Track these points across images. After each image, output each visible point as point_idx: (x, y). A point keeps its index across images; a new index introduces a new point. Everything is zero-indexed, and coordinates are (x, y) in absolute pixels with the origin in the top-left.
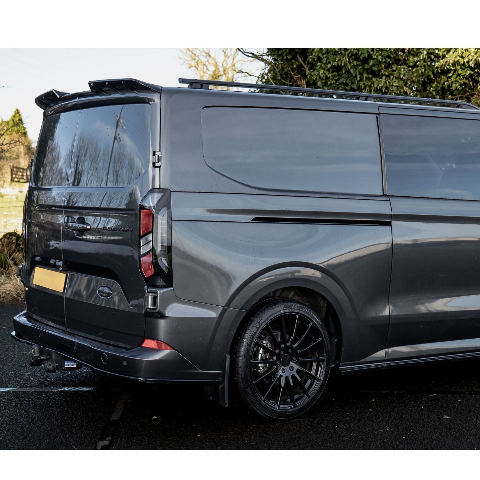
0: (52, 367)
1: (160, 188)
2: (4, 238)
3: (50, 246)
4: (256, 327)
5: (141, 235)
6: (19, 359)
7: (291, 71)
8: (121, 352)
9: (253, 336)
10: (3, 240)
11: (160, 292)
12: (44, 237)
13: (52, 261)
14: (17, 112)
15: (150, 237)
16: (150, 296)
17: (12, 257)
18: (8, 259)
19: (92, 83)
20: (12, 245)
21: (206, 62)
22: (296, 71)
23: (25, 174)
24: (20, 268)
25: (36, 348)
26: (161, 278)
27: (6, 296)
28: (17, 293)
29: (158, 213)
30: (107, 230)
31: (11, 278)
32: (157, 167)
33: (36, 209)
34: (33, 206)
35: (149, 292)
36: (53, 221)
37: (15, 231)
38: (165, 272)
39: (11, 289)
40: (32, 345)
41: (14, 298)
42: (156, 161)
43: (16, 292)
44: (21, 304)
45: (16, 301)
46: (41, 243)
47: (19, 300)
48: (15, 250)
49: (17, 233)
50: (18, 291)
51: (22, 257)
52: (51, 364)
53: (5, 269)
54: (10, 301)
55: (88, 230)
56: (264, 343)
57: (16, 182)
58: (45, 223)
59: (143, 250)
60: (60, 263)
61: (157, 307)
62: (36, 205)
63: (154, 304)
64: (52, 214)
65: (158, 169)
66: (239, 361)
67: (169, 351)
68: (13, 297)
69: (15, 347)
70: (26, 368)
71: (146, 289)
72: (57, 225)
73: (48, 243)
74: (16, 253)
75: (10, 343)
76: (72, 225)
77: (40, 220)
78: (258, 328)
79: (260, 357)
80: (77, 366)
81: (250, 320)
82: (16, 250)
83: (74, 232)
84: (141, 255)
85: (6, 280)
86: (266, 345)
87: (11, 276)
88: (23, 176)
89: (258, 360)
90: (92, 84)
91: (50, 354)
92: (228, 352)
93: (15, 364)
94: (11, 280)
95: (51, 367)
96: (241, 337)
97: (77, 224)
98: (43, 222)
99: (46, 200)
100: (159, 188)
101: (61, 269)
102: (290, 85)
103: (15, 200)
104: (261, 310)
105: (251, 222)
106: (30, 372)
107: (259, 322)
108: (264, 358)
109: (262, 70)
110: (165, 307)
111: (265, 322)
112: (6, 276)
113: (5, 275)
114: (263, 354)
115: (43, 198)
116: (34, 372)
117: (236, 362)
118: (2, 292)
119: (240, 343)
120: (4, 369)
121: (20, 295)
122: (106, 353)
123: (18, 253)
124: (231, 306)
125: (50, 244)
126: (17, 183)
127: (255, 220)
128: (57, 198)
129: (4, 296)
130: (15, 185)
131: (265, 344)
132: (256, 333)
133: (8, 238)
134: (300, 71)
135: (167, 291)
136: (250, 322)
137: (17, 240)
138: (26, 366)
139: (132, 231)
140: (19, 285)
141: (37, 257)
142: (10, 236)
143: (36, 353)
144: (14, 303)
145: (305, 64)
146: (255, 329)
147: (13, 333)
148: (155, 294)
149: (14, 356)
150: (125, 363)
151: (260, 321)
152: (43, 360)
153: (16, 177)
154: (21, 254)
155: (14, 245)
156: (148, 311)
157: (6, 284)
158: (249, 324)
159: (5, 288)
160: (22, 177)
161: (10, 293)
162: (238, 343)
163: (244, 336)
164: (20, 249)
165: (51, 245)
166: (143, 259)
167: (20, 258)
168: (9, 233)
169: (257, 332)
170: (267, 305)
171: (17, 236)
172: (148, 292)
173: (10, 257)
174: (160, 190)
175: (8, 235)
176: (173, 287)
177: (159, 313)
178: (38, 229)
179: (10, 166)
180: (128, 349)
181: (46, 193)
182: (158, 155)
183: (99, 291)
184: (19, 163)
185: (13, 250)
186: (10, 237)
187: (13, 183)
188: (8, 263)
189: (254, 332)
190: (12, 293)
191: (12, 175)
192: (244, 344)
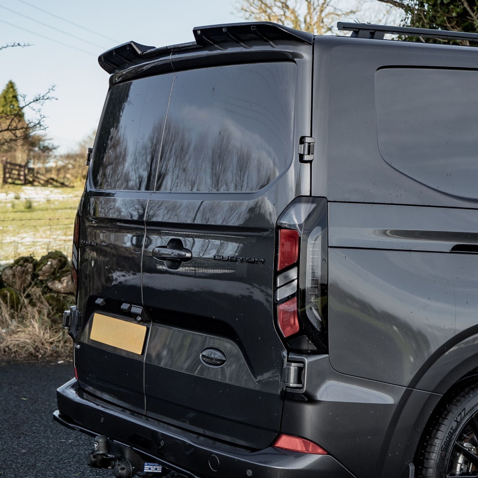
0: (127, 471)
1: (311, 196)
2: (16, 265)
3: (113, 280)
4: (455, 421)
5: (278, 270)
6: (57, 451)
7: (447, 22)
8: (239, 455)
9: (451, 435)
10: (14, 267)
11: (307, 360)
12: (105, 266)
13: (125, 306)
14: (11, 85)
15: (293, 273)
16: (293, 367)
17: (26, 293)
18: (21, 296)
19: (198, 30)
20: (27, 276)
21: (281, 15)
22: (455, 22)
23: (22, 173)
24: (68, 315)
25: (100, 440)
26: (309, 338)
27: (19, 350)
28: (34, 347)
29: (308, 236)
30: (220, 260)
31: (25, 324)
32: (306, 162)
33: (92, 225)
34: (88, 220)
35: (290, 361)
36: (117, 244)
37: (32, 256)
38: (316, 329)
39: (27, 340)
40: (95, 436)
41: (31, 354)
42: (306, 152)
43: (34, 344)
44: (43, 364)
45: (33, 358)
46: (99, 275)
47: (37, 356)
48: (30, 284)
49: (34, 258)
50: (36, 344)
51: (41, 293)
52: (123, 466)
53: (17, 311)
54: (25, 357)
55: (188, 259)
56: (464, 447)
57: (10, 183)
58: (106, 246)
59: (282, 293)
60: (137, 310)
61: (303, 385)
62: (93, 218)
63: (299, 380)
64: (116, 232)
65: (308, 165)
66: (428, 475)
67: (319, 456)
68: (29, 353)
69: (47, 430)
70: (70, 466)
71: (284, 356)
72: (123, 250)
73: (110, 275)
74: (33, 287)
75: (38, 425)
76: (159, 251)
77: (98, 241)
78: (459, 423)
79: (458, 469)
80: (162, 470)
81: (445, 409)
82: (33, 283)
83: (164, 262)
84: (277, 300)
85: (18, 327)
86: (469, 450)
87: (26, 321)
88: (19, 175)
89: (454, 475)
90: (199, 32)
91: (121, 450)
92: (412, 460)
93: (52, 459)
94: (26, 326)
95: (125, 471)
96: (430, 437)
97: (170, 250)
98: (103, 244)
99: (107, 213)
100: (308, 194)
101: (139, 319)
102: (445, 43)
103: (11, 209)
104: (462, 393)
105: (450, 253)
106: (77, 473)
107: (460, 414)
108: (465, 470)
109: (402, 21)
110: (318, 386)
111: (469, 414)
112: (19, 321)
113: (17, 319)
114: (463, 464)
115: (103, 210)
116: (83, 472)
117: (423, 476)
118: (13, 344)
119: (429, 446)
120: (38, 467)
121: (39, 349)
122: (217, 454)
123: (35, 287)
124: (419, 385)
125: (112, 277)
126: (11, 186)
127: (456, 249)
128: (123, 210)
129: (17, 351)
130: (9, 188)
131: (467, 448)
132: (455, 431)
133: (21, 266)
134: (460, 21)
135: (319, 359)
136: (445, 412)
137: (34, 269)
138: (69, 462)
139: (263, 263)
140: (37, 334)
141: (98, 299)
142: (25, 262)
143: (101, 449)
144: (31, 361)
145: (473, 12)
146: (454, 424)
147: (57, 413)
148: (301, 365)
149: (48, 445)
150: (249, 473)
151: (462, 411)
152: (112, 459)
153: (10, 177)
154: (39, 289)
155: (30, 276)
156: (289, 390)
157: (19, 333)
158: (443, 416)
159: (18, 339)
160: (18, 178)
161: (24, 347)
162: (426, 446)
163: (435, 435)
164: (39, 281)
165: (114, 278)
166: (281, 307)
167: (38, 294)
168: (22, 258)
169: (456, 429)
170: (472, 386)
171: (34, 263)
172: (288, 361)
173: (24, 292)
174: (311, 198)
175: (22, 261)
176: (328, 353)
177: (306, 394)
178: (95, 254)
179: (2, 161)
180: (253, 450)
181: (107, 202)
182: (309, 143)
183: (203, 356)
184: (14, 157)
185: (28, 282)
186: (24, 264)
187: (7, 186)
188: (22, 301)
189: (452, 429)
190: (28, 346)
191: (5, 173)
192: (437, 447)
